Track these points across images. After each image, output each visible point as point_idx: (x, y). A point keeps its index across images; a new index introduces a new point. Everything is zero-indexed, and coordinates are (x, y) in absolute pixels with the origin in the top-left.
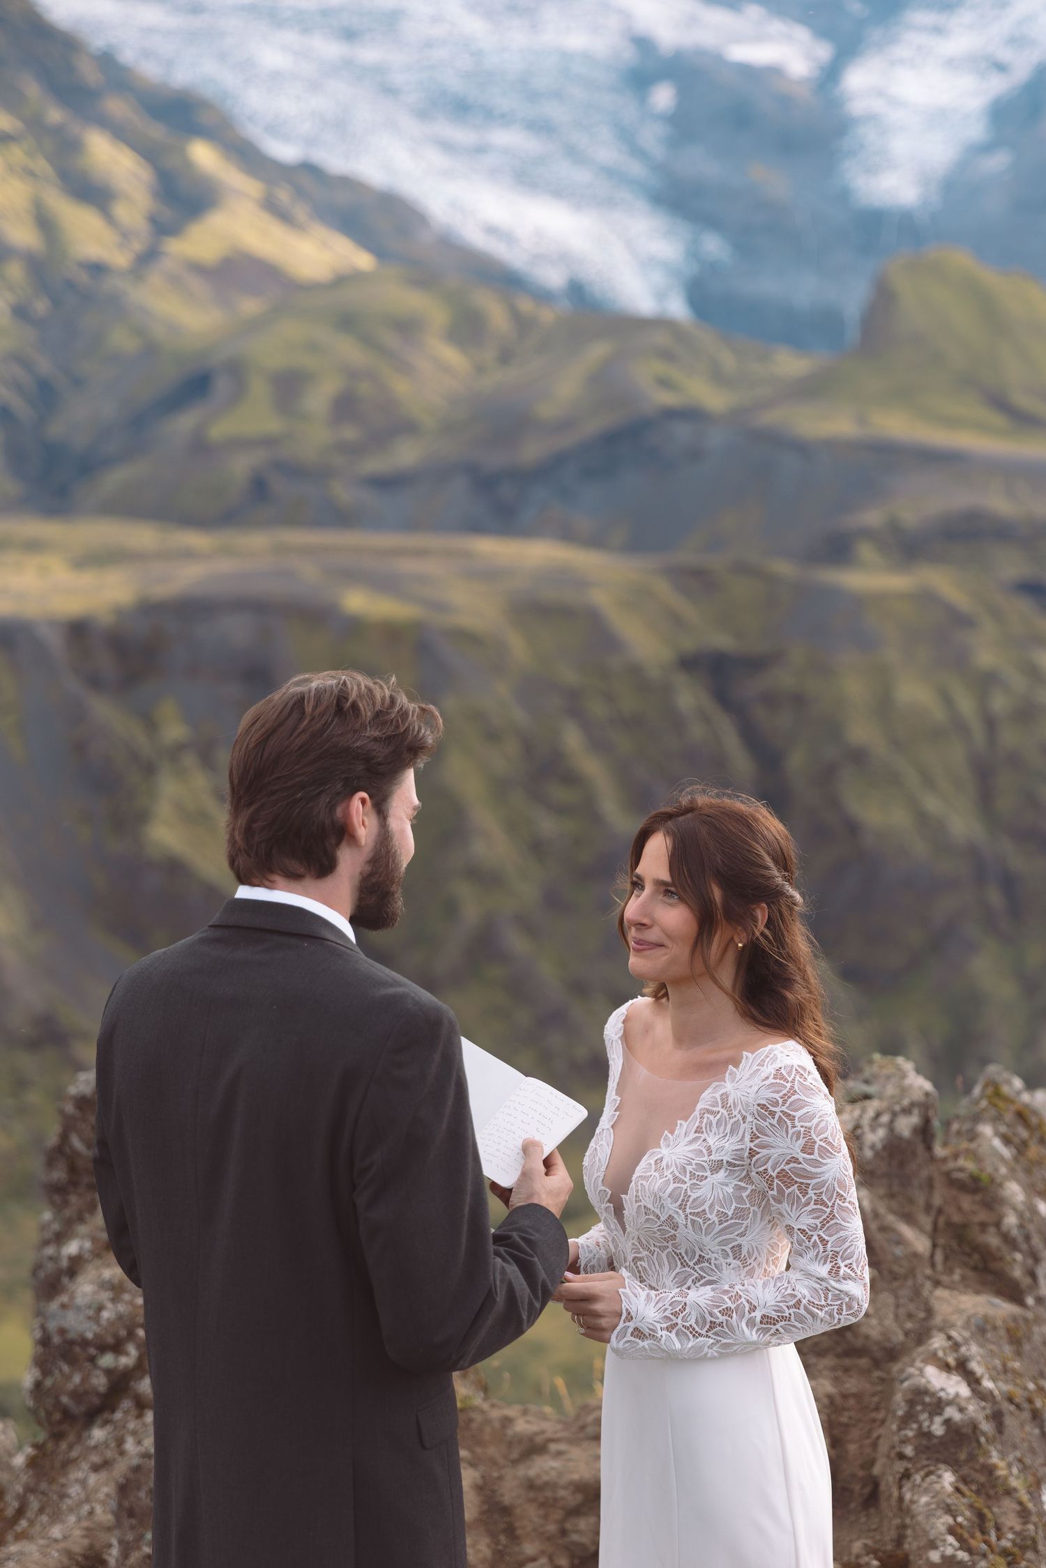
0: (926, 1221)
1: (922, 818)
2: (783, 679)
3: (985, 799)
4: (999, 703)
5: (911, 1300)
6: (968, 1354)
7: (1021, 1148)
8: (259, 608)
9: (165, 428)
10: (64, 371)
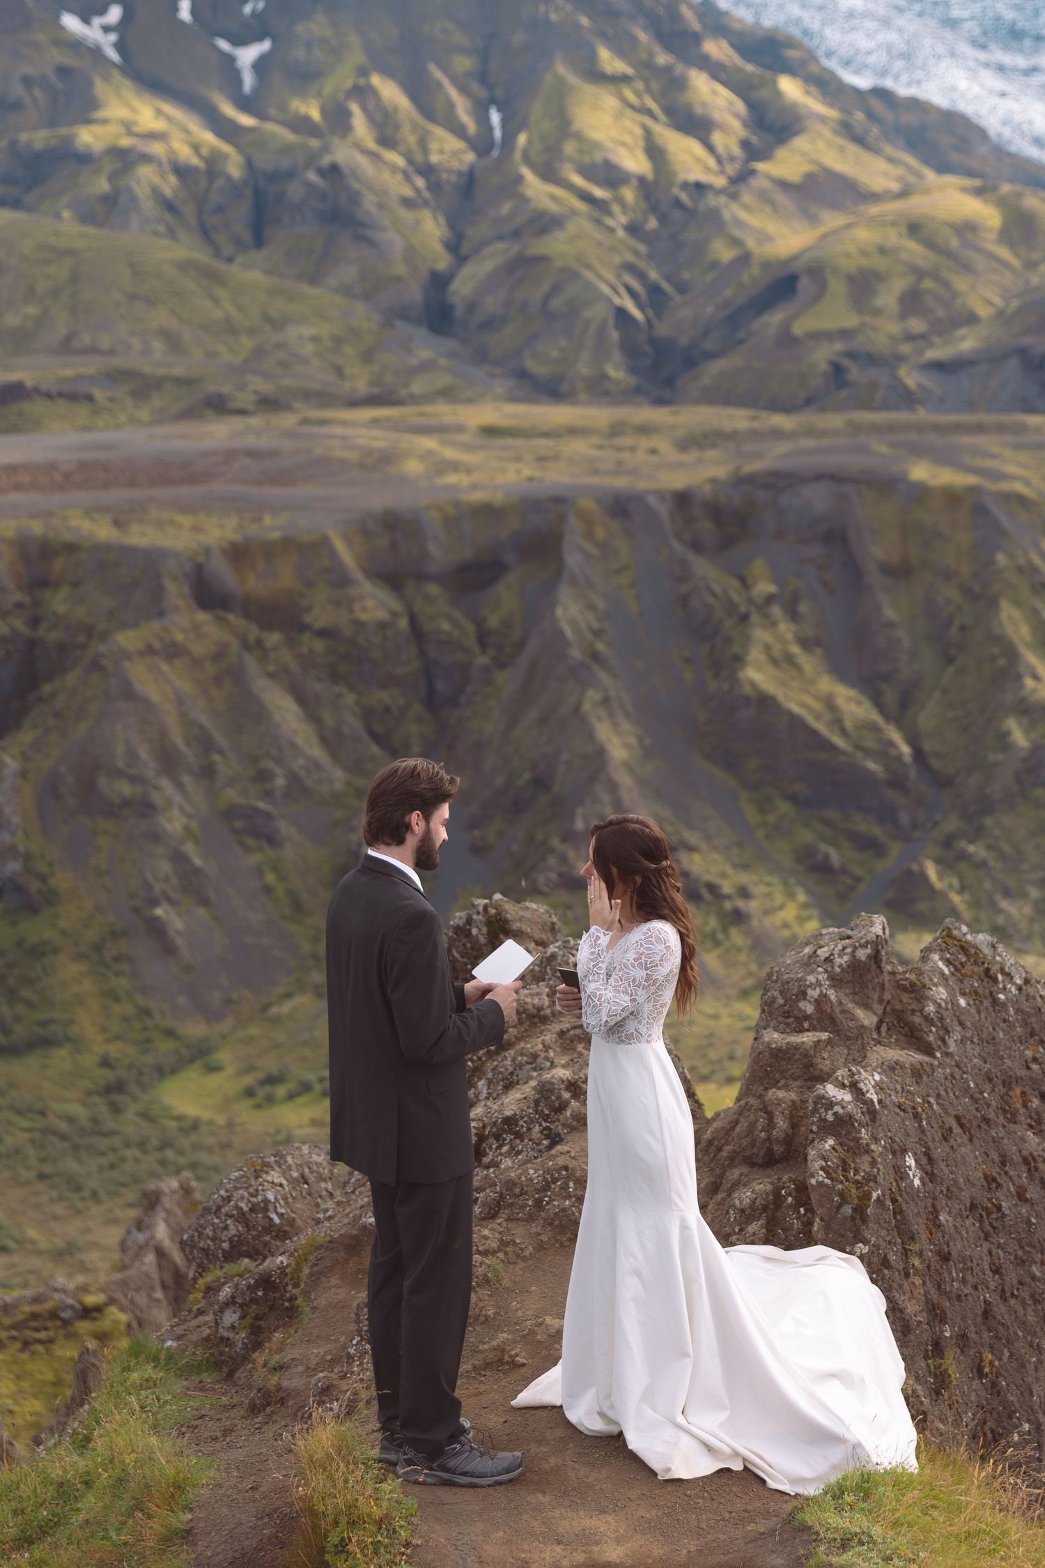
8: (836, 478)
9: (755, 325)
10: (669, 279)
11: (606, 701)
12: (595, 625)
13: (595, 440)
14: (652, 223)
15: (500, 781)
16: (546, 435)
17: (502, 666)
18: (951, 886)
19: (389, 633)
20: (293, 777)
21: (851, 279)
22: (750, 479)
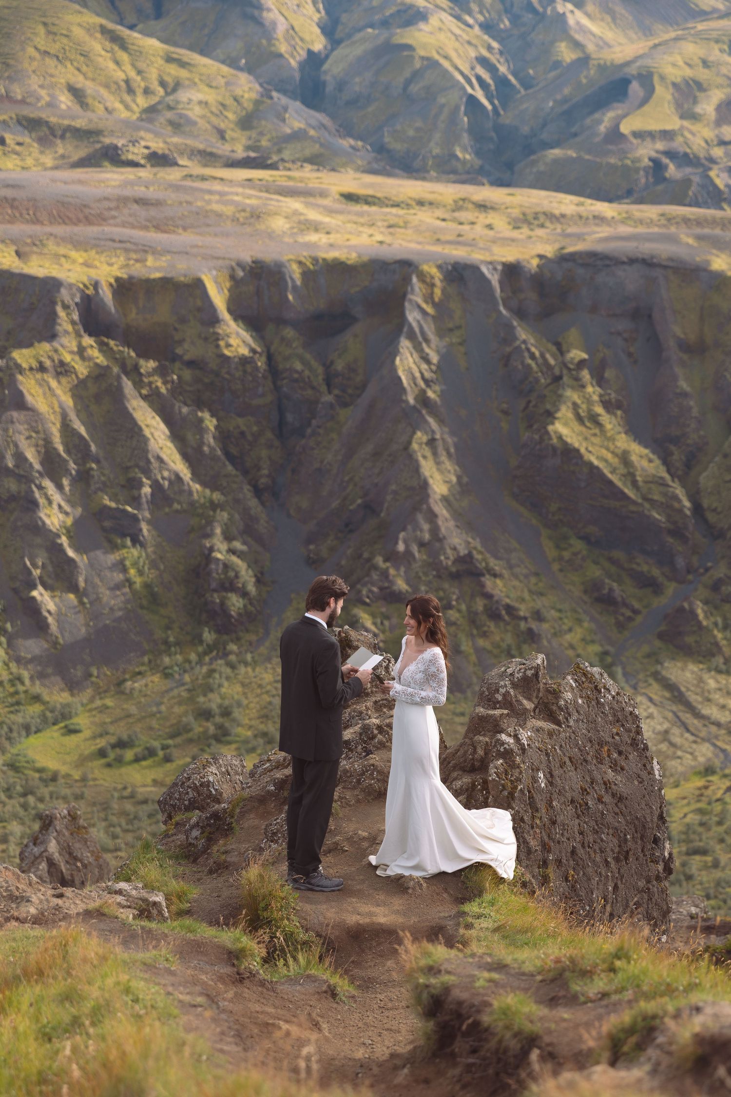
8: (648, 263)
9: (588, 121)
10: (515, 74)
11: (431, 442)
12: (428, 375)
13: (439, 213)
14: (506, 23)
15: (335, 504)
16: (397, 205)
17: (345, 405)
18: (716, 624)
19: (249, 368)
20: (156, 486)
21: (674, 84)
22: (571, 258)
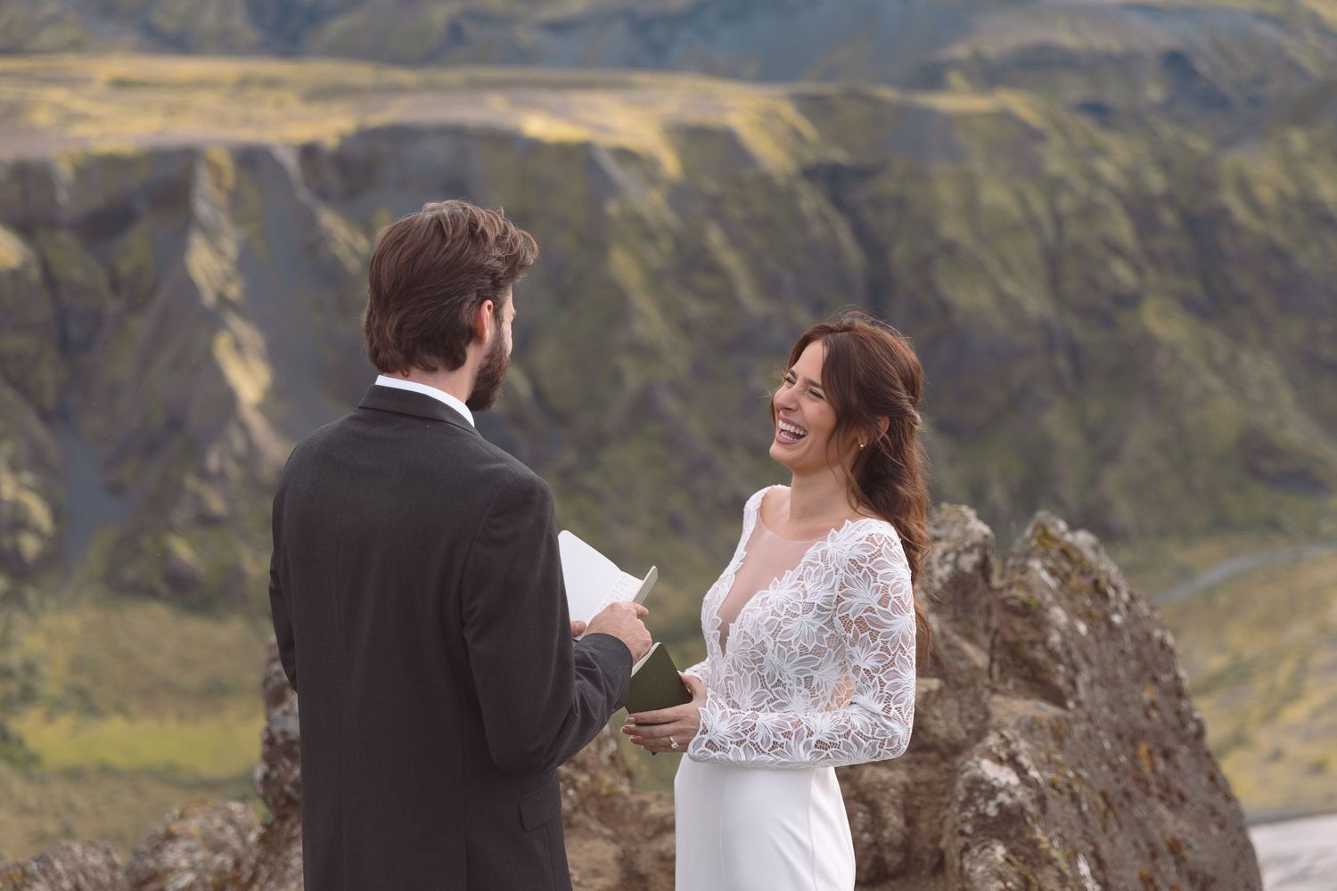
0: (985, 640)
1: (1003, 300)
2: (887, 185)
3: (1054, 283)
4: (1066, 203)
5: (973, 705)
6: (1017, 750)
7: (1065, 579)
8: (455, 132)
11: (238, 346)
12: (228, 271)
13: (221, 93)
15: (134, 423)
16: (175, 87)
17: (135, 311)
19: (21, 282)
22: (374, 133)
